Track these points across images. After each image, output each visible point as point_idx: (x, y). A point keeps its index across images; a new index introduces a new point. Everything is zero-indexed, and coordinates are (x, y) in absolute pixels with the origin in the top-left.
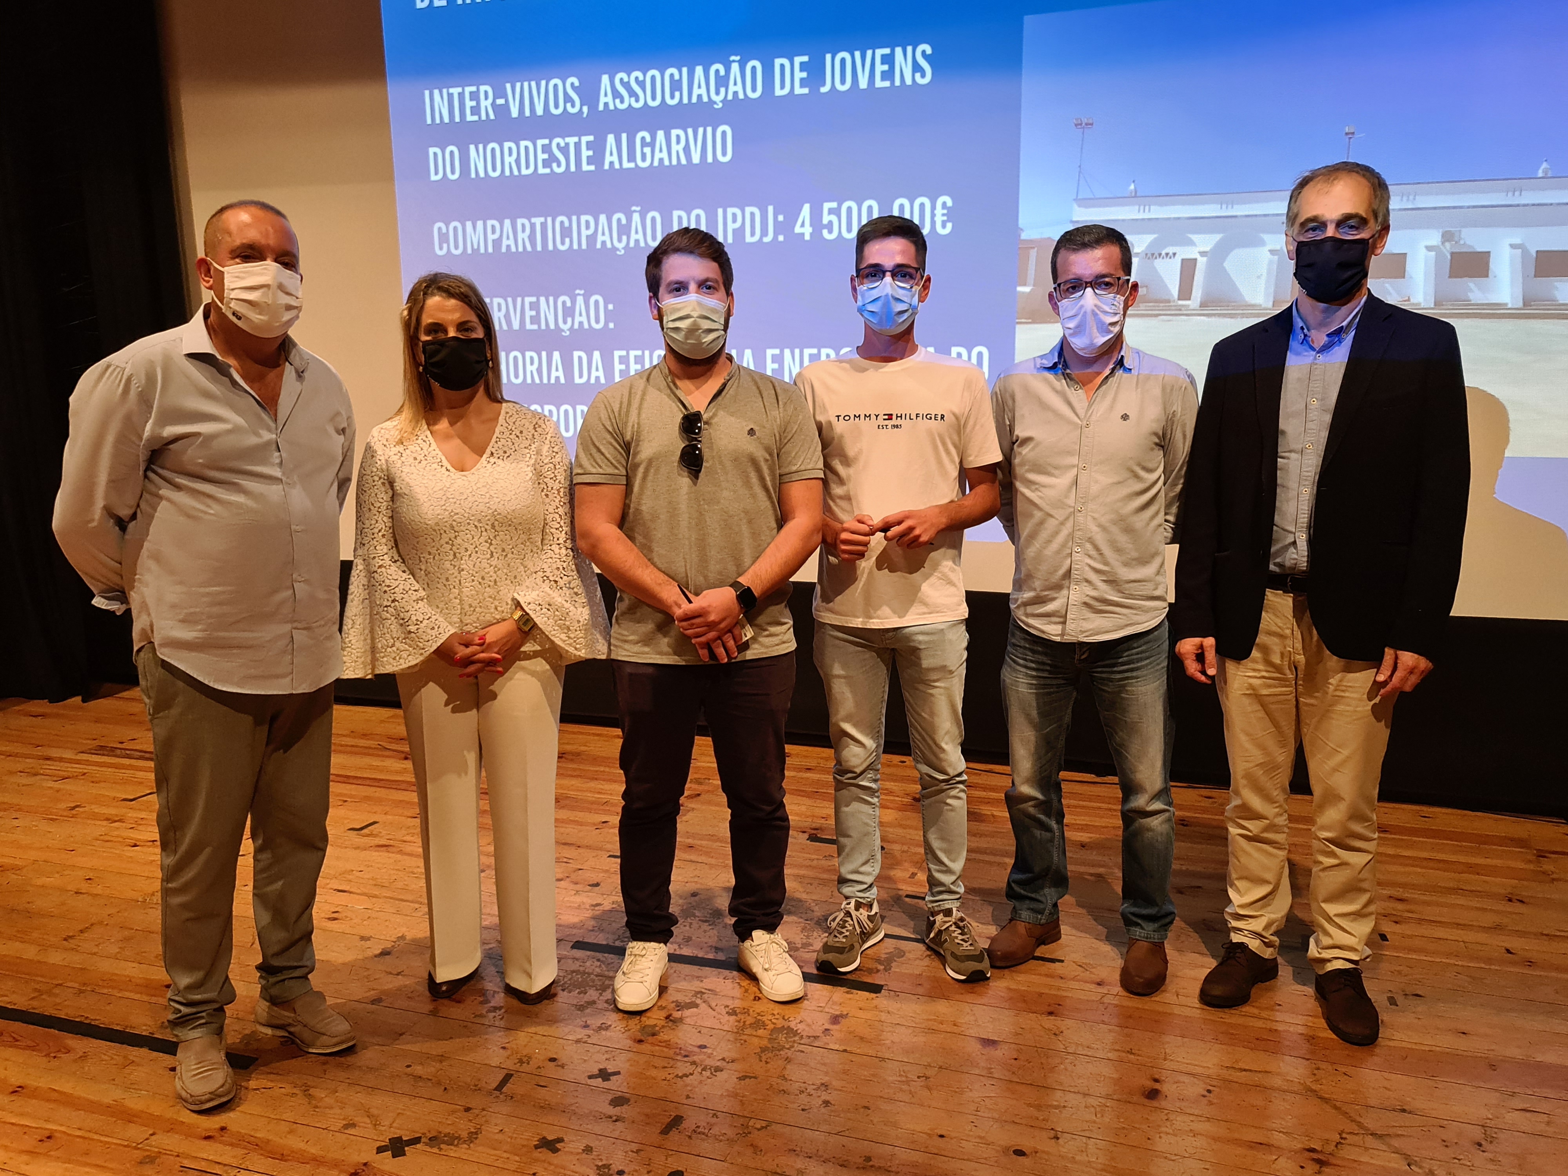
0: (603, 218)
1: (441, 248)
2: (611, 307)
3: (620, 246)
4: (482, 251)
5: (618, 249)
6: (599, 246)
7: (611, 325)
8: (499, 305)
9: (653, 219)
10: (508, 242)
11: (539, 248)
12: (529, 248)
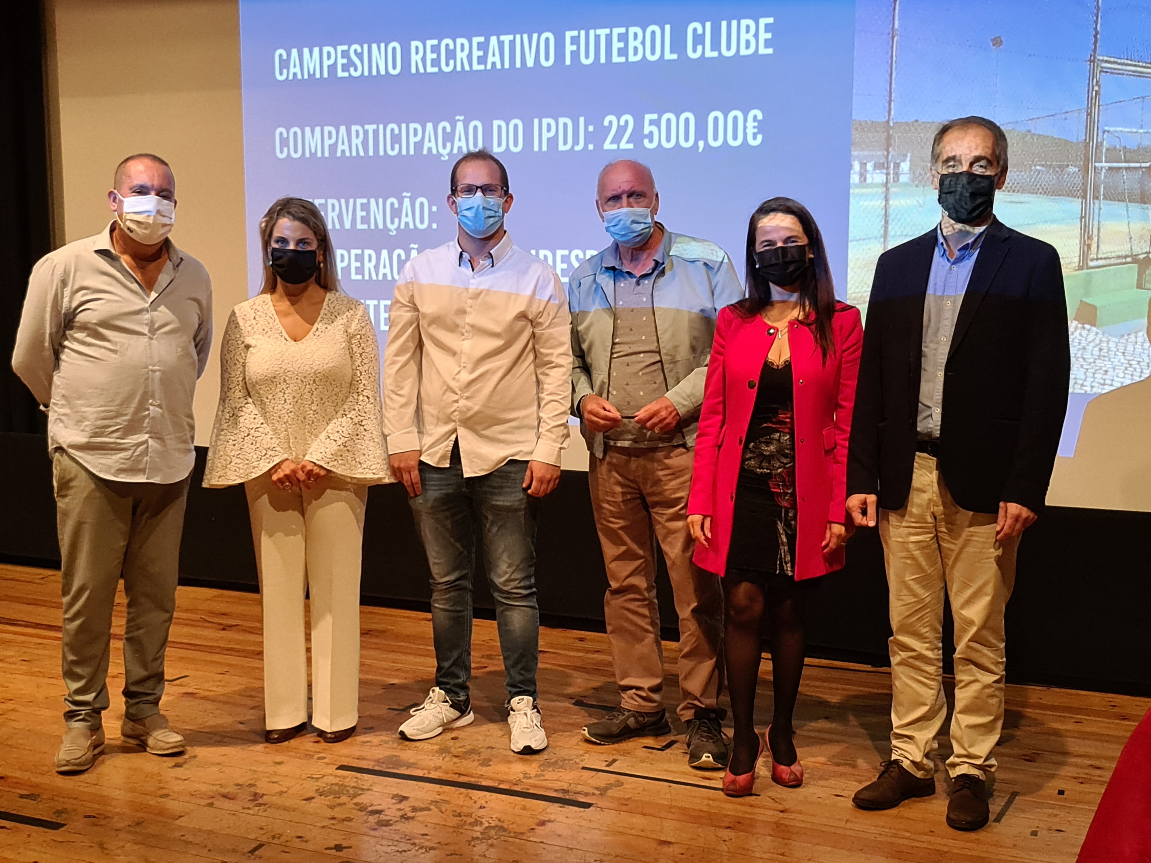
0: (429, 126)
1: (282, 152)
2: (434, 209)
3: (445, 152)
4: (319, 155)
5: (442, 155)
6: (425, 152)
7: (434, 226)
8: (333, 206)
9: (475, 128)
10: (343, 147)
11: (371, 153)
12: (362, 153)
